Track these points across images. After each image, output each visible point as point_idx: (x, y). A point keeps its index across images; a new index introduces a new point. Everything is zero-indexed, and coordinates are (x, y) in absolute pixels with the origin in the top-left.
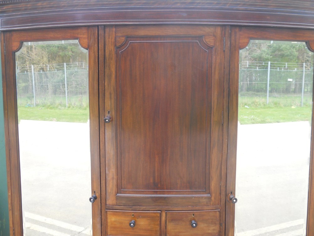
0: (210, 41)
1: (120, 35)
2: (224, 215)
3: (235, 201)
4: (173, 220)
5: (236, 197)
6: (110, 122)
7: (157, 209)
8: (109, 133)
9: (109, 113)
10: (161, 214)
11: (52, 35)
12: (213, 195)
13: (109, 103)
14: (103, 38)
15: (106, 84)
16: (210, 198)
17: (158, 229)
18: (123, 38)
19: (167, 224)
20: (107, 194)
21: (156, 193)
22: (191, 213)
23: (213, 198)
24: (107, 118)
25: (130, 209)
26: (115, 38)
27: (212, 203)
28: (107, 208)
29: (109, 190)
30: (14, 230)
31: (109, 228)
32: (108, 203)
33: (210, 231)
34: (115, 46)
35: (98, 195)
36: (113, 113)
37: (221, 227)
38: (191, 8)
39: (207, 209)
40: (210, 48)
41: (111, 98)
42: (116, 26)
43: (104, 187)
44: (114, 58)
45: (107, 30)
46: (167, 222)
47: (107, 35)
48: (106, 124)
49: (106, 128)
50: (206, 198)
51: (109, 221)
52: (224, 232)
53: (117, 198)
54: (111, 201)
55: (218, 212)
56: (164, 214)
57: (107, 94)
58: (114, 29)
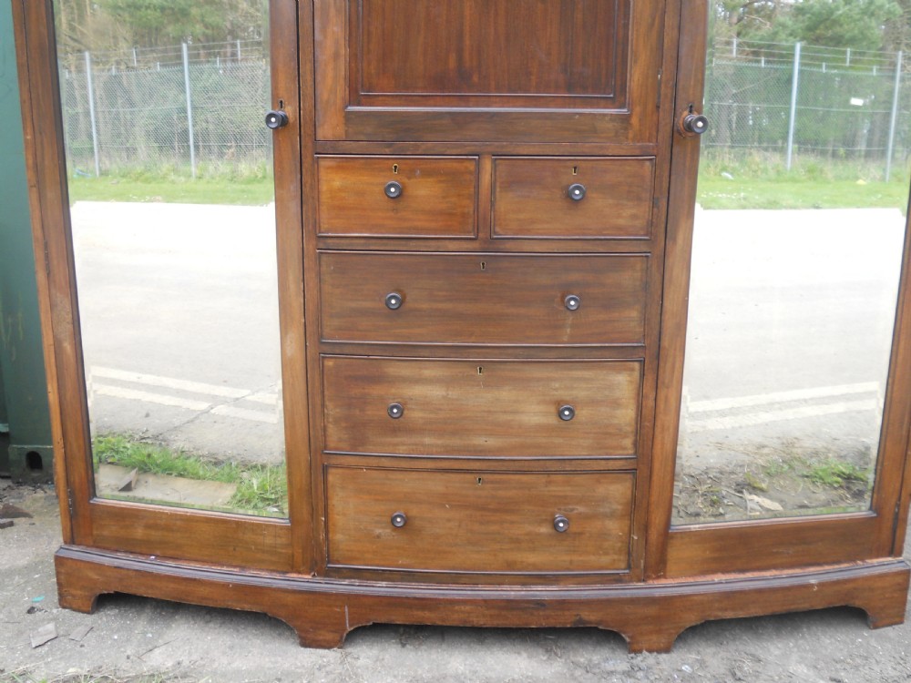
2: (667, 174)
3: (699, 125)
4: (512, 183)
7: (468, 150)
10: (478, 163)
12: (638, 109)
16: (625, 119)
17: (470, 208)
19: (498, 194)
20: (318, 107)
21: (465, 101)
22: (569, 164)
23: (635, 121)
25: (387, 151)
27: (631, 135)
28: (318, 151)
29: (324, 94)
31: (323, 208)
32: (320, 137)
33: (621, 222)
35: (290, 110)
37: (655, 210)
39: (615, 153)
43: (310, 83)
46: (498, 189)
50: (613, 118)
51: (324, 187)
52: (663, 226)
53: (349, 118)
54: (330, 128)
55: (648, 163)
56: (487, 165)
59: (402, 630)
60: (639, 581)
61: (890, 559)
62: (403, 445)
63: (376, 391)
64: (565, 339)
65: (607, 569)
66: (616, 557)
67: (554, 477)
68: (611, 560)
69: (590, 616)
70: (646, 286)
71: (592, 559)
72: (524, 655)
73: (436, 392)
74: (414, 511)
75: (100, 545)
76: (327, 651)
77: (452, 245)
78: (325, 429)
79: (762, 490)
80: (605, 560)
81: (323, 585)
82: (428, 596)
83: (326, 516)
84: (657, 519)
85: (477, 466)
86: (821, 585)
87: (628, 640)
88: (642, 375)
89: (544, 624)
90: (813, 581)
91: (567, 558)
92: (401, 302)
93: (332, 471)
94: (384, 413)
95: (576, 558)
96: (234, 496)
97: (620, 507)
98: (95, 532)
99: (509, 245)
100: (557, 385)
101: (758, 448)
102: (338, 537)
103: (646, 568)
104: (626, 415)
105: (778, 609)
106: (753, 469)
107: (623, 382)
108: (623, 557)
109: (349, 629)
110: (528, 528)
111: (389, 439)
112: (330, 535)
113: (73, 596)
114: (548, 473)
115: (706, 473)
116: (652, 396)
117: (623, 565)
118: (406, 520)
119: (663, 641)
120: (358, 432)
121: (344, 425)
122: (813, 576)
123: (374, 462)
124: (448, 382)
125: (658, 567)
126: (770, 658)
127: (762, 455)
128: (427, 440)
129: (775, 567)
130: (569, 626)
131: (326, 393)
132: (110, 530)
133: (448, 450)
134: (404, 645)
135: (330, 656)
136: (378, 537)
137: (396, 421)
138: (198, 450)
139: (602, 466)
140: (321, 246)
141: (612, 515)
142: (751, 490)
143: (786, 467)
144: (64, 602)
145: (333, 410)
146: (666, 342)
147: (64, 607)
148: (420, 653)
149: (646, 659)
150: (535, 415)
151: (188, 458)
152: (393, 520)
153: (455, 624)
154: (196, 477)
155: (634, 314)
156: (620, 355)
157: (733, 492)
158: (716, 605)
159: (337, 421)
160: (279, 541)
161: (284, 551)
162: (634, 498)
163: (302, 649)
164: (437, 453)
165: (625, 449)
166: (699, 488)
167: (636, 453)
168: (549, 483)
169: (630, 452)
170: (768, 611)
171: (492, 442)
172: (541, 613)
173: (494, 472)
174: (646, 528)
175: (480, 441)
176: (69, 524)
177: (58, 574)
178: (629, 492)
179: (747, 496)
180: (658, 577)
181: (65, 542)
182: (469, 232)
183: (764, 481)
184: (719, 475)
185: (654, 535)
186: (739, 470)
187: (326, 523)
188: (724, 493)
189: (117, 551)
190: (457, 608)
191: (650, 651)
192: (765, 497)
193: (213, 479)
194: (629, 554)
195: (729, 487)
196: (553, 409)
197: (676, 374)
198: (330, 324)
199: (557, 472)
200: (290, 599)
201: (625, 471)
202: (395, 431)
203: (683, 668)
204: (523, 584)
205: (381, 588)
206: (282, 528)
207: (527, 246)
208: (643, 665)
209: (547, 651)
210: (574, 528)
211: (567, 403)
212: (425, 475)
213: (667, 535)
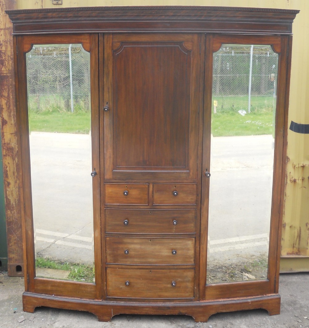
0: (188, 46)
1: (116, 41)
2: (200, 188)
3: (208, 175)
4: (159, 191)
5: (210, 173)
6: (108, 111)
7: (146, 182)
8: (107, 120)
9: (107, 104)
10: (149, 186)
11: (59, 39)
12: (191, 171)
13: (108, 96)
14: (103, 43)
15: (105, 80)
16: (189, 173)
17: (147, 197)
18: (119, 44)
19: (154, 194)
20: (105, 170)
21: (145, 169)
22: (173, 185)
23: (191, 174)
24: (106, 107)
25: (124, 182)
26: (112, 43)
27: (190, 177)
28: (105, 182)
29: (106, 167)
31: (106, 197)
32: (106, 177)
33: (188, 200)
34: (112, 49)
35: (97, 171)
36: (111, 103)
37: (198, 197)
38: (173, 20)
39: (186, 182)
40: (189, 51)
41: (109, 92)
42: (113, 33)
43: (103, 164)
44: (111, 59)
45: (106, 37)
46: (154, 192)
47: (105, 41)
48: (105, 112)
49: (105, 116)
50: (185, 173)
51: (107, 192)
52: (200, 201)
53: (114, 173)
54: (108, 176)
55: (195, 185)
56: (151, 186)
57: (106, 89)
58: (111, 36)
59: (128, 316)
60: (197, 301)
61: (274, 294)
62: (129, 262)
63: (121, 246)
64: (174, 232)
65: (188, 297)
66: (190, 294)
67: (172, 270)
68: (188, 295)
69: (183, 311)
70: (196, 217)
71: (183, 294)
72: (164, 323)
73: (137, 247)
74: (132, 280)
75: (37, 291)
76: (106, 323)
77: (141, 207)
78: (106, 257)
79: (250, 272)
80: (187, 294)
81: (105, 303)
82: (136, 306)
83: (106, 282)
84: (202, 283)
85: (149, 267)
86: (252, 302)
87: (194, 318)
88: (196, 241)
89: (170, 314)
90: (249, 301)
91: (176, 294)
92: (128, 223)
93: (108, 269)
94: (123, 252)
95: (178, 294)
96: (69, 275)
97: (191, 279)
98: (35, 288)
99: (157, 207)
100: (171, 244)
101: (251, 256)
102: (110, 288)
103: (199, 297)
104: (191, 252)
105: (239, 309)
106: (248, 264)
107: (190, 244)
108: (192, 294)
109: (113, 316)
110: (165, 285)
111: (124, 260)
112: (107, 288)
113: (28, 308)
114: (170, 269)
115: (231, 266)
116: (199, 247)
117: (192, 296)
118: (129, 283)
119: (205, 319)
120: (116, 258)
121: (112, 256)
122: (250, 299)
123: (120, 266)
124: (141, 244)
125: (202, 297)
126: (236, 324)
127: (252, 259)
128: (136, 260)
129: (239, 297)
130: (177, 314)
131: (107, 247)
132: (40, 287)
133: (142, 263)
134: (129, 321)
135: (108, 324)
136: (121, 288)
137: (126, 255)
138: (54, 258)
139: (185, 267)
140: (106, 207)
141: (188, 281)
142: (246, 272)
143: (260, 263)
144: (24, 310)
145: (108, 252)
146: (202, 232)
147: (24, 311)
148: (133, 323)
149: (200, 324)
150: (165, 252)
151: (51, 261)
152: (126, 283)
153: (144, 314)
154: (54, 268)
155: (192, 225)
156: (189, 236)
157: (239, 272)
158: (220, 308)
159: (110, 255)
160: (92, 290)
161: (93, 293)
162: (195, 276)
163: (99, 322)
164: (138, 264)
165: (192, 262)
166: (227, 271)
167: (195, 263)
168: (170, 272)
169: (193, 263)
170: (236, 310)
171: (154, 260)
172: (169, 311)
173: (154, 269)
174: (199, 285)
175: (150, 260)
176: (27, 285)
177: (23, 301)
178: (193, 275)
179: (244, 274)
180: (203, 300)
181: (25, 291)
182: (146, 204)
183: (251, 269)
184: (235, 266)
185: (201, 287)
186: (243, 264)
187: (106, 284)
188: (236, 273)
189: (42, 293)
190: (144, 309)
191: (201, 322)
192: (250, 274)
193: (61, 269)
194: (194, 293)
195: (239, 271)
196: (171, 251)
197: (206, 241)
198: (108, 228)
199: (172, 269)
200: (96, 307)
201: (192, 268)
202: (126, 257)
203: (210, 326)
204: (163, 302)
205: (122, 303)
206: (93, 286)
207: (163, 207)
208: (198, 326)
209: (171, 322)
210: (178, 285)
211: (175, 249)
212: (135, 270)
213: (205, 287)
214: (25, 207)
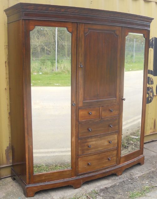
1: (86, 27)
7: (99, 106)
13: (81, 59)
15: (80, 50)
16: (116, 100)
17: (99, 115)
18: (87, 29)
20: (79, 102)
21: (98, 99)
22: (110, 106)
23: (117, 99)
26: (84, 29)
28: (79, 108)
30: (28, 129)
31: (79, 117)
32: (79, 106)
34: (84, 32)
36: (83, 63)
39: (115, 104)
41: (82, 56)
42: (85, 23)
44: (83, 38)
45: (81, 25)
46: (102, 111)
48: (80, 68)
49: (79, 70)
51: (79, 114)
53: (83, 103)
55: (118, 105)
56: (101, 108)
57: (80, 55)
58: (84, 25)
60: (118, 165)
61: (142, 155)
62: (89, 152)
63: (86, 144)
64: (110, 131)
68: (114, 163)
70: (119, 122)
73: (94, 143)
75: (35, 183)
77: (96, 120)
78: (78, 152)
81: (77, 178)
84: (119, 155)
87: (117, 174)
88: (118, 135)
91: (110, 164)
93: (79, 158)
94: (87, 147)
97: (116, 155)
98: (34, 180)
99: (103, 119)
100: (108, 138)
102: (80, 169)
103: (118, 163)
104: (116, 141)
105: (132, 165)
107: (116, 136)
109: (82, 184)
110: (105, 161)
112: (78, 169)
113: (30, 194)
114: (107, 152)
117: (116, 163)
119: (121, 173)
120: (83, 151)
121: (81, 150)
122: (135, 159)
123: (86, 155)
124: (95, 141)
125: (120, 163)
128: (93, 150)
130: (111, 174)
131: (79, 146)
133: (95, 151)
135: (80, 189)
136: (86, 167)
139: (114, 149)
140: (79, 123)
141: (114, 156)
145: (80, 148)
146: (120, 130)
150: (106, 143)
155: (117, 126)
156: (116, 133)
160: (70, 172)
161: (70, 174)
167: (117, 146)
171: (101, 149)
175: (99, 149)
178: (117, 152)
185: (119, 158)
187: (78, 167)
189: (39, 183)
191: (120, 175)
198: (80, 135)
200: (73, 181)
201: (116, 149)
205: (86, 176)
206: (70, 170)
207: (105, 119)
214: (28, 131)
